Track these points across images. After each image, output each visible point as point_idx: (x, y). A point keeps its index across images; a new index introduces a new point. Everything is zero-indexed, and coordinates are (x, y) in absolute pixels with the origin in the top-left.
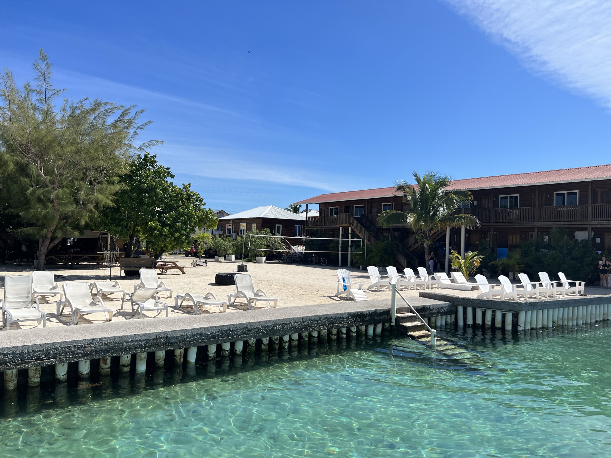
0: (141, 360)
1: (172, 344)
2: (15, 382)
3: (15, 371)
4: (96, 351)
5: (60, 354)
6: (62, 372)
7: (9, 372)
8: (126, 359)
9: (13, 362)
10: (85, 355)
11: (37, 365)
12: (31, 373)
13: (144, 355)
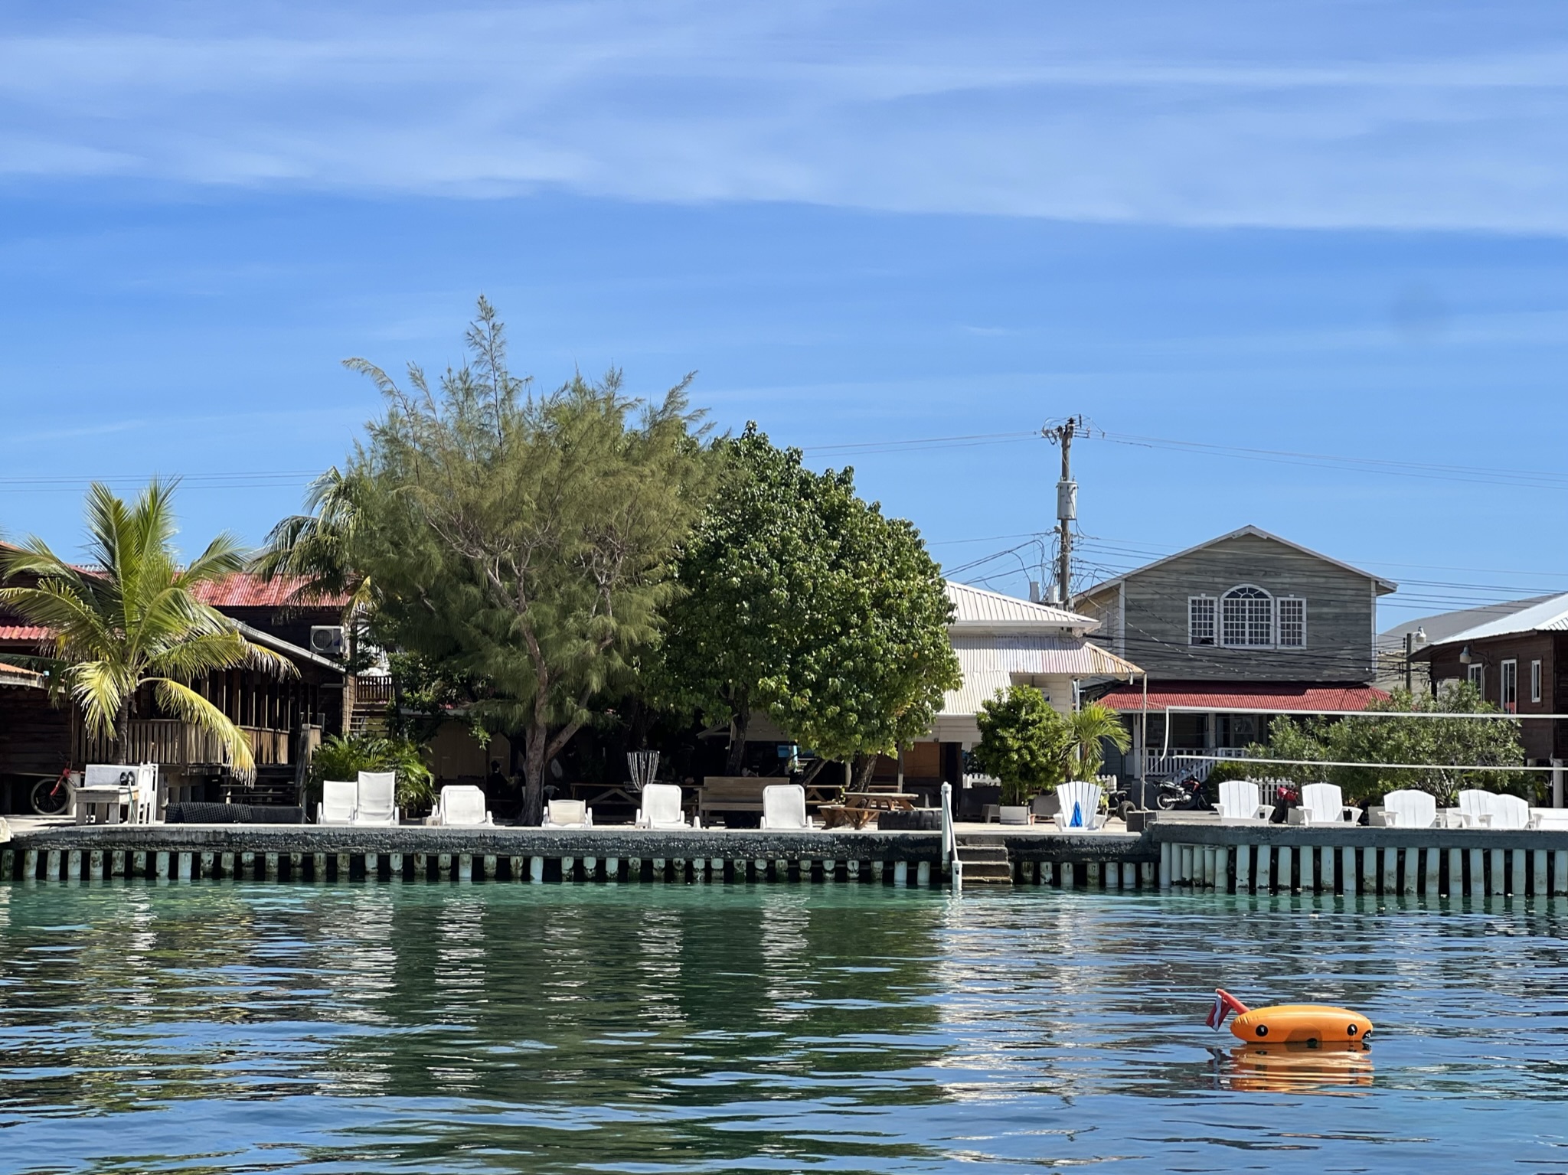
0: (463, 863)
1: (503, 848)
2: (324, 868)
3: (323, 855)
4: (406, 844)
5: (367, 842)
6: (371, 863)
7: (317, 855)
8: (445, 859)
9: (320, 844)
10: (393, 846)
11: (344, 851)
12: (339, 861)
13: (466, 858)
